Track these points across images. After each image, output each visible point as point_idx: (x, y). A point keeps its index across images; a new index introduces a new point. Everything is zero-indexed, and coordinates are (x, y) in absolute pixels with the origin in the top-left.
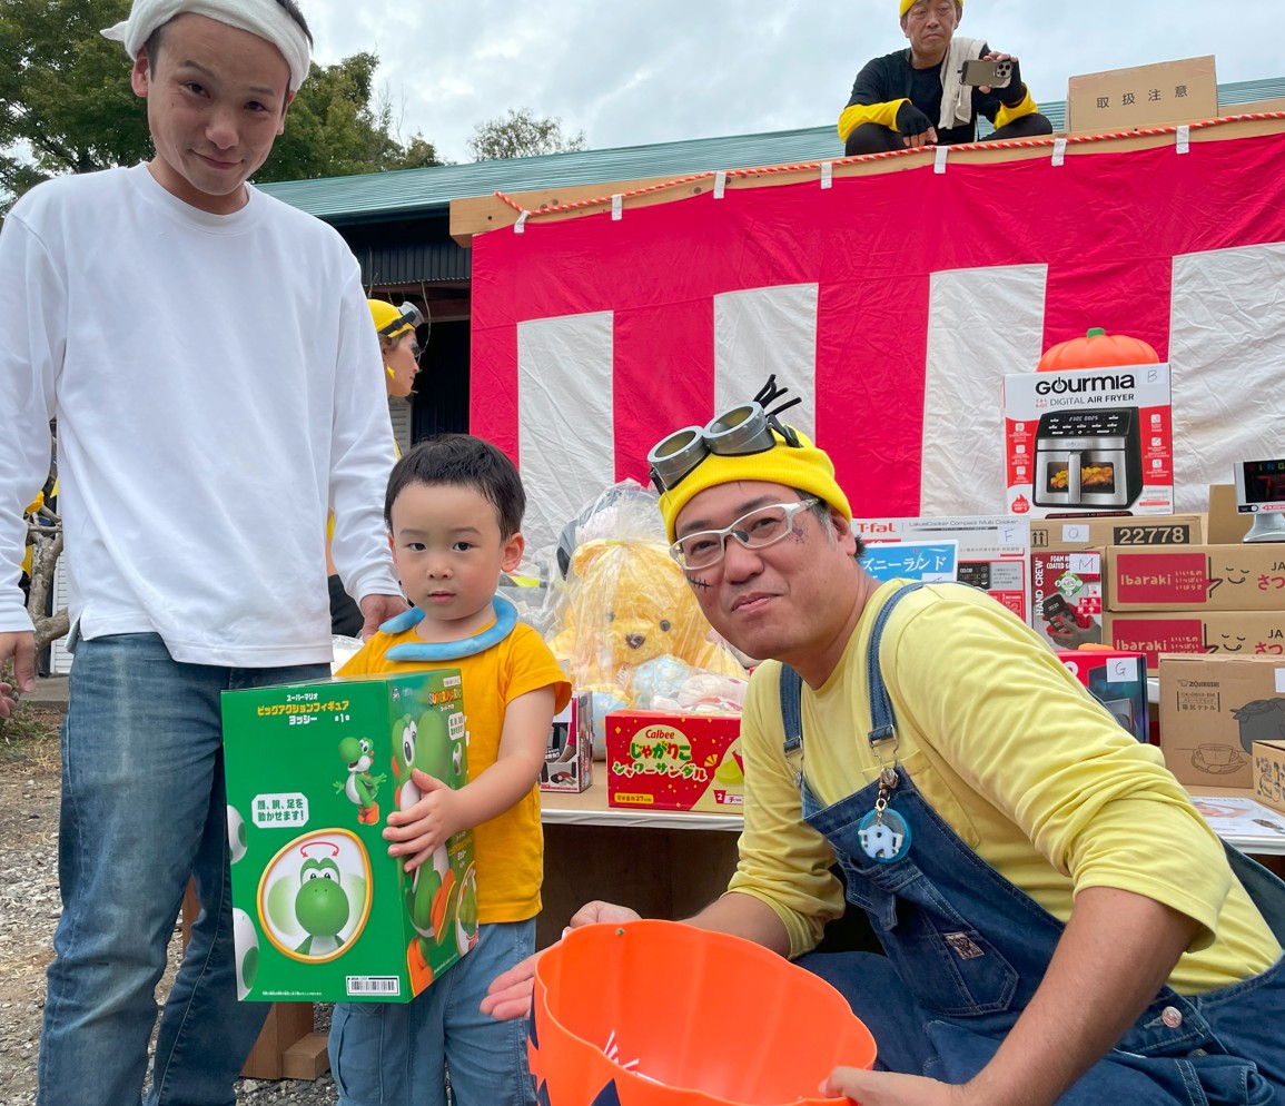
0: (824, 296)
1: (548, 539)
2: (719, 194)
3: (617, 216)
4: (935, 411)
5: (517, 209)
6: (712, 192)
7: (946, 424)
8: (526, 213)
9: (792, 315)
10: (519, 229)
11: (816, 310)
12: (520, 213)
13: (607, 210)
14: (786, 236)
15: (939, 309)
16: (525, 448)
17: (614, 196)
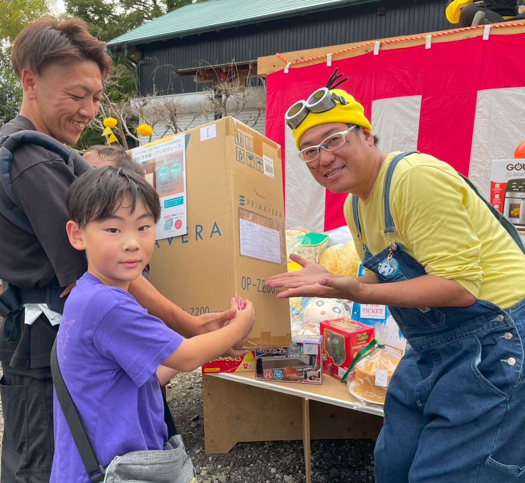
0: (424, 102)
1: (297, 210)
2: (376, 53)
3: (329, 64)
4: (475, 160)
5: (286, 61)
6: (373, 52)
7: (481, 166)
8: (289, 63)
9: (408, 111)
10: (286, 71)
11: (420, 108)
12: (287, 64)
13: (325, 61)
14: (406, 72)
15: (481, 109)
16: (288, 171)
17: (328, 55)
